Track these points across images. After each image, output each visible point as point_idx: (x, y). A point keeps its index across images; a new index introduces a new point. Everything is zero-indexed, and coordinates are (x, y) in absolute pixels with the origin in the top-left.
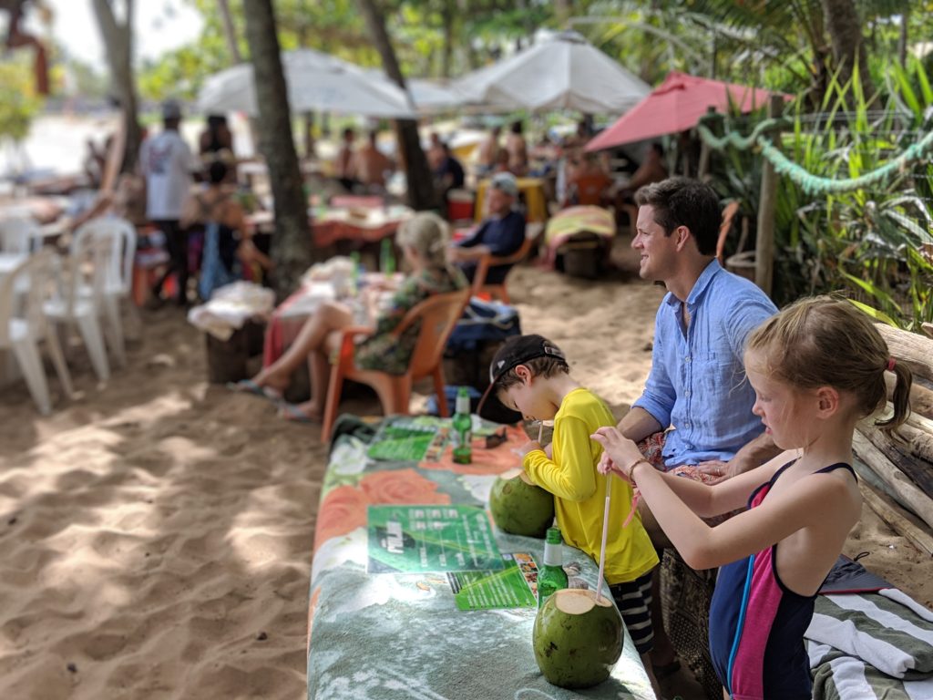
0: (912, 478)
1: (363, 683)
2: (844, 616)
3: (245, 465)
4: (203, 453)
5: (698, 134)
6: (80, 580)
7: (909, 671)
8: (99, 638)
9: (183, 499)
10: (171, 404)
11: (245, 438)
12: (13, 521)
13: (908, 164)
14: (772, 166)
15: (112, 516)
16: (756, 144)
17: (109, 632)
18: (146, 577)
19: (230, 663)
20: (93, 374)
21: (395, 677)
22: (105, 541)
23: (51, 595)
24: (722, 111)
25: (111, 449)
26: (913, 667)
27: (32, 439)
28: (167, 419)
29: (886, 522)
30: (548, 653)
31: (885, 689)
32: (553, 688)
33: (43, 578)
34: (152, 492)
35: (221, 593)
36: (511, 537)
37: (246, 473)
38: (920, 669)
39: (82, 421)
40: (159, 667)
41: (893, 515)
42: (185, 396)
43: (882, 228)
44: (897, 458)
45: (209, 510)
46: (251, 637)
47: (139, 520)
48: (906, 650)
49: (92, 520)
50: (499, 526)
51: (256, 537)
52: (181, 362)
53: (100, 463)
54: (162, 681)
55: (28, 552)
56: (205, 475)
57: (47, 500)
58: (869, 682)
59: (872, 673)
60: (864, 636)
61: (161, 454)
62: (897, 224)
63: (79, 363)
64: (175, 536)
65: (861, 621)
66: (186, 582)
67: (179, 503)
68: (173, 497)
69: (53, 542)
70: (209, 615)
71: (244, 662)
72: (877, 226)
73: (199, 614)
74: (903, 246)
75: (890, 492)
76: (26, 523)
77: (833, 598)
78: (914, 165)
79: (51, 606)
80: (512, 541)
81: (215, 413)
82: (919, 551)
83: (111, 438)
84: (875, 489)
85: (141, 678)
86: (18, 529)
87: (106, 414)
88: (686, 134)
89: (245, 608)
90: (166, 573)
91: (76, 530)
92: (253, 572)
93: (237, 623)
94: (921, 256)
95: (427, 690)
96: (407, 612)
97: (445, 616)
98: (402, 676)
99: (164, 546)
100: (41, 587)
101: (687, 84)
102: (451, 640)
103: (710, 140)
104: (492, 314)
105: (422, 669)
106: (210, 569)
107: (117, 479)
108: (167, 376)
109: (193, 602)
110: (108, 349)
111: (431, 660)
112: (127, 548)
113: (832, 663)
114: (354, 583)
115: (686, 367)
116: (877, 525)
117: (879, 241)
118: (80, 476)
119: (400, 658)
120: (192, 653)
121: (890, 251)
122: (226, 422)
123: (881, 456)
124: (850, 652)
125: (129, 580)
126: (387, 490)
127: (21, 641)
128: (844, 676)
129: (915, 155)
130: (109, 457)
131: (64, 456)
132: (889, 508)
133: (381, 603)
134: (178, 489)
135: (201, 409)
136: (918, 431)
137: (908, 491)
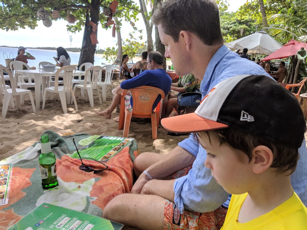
88: (293, 56)
101: (295, 43)
103: (300, 57)
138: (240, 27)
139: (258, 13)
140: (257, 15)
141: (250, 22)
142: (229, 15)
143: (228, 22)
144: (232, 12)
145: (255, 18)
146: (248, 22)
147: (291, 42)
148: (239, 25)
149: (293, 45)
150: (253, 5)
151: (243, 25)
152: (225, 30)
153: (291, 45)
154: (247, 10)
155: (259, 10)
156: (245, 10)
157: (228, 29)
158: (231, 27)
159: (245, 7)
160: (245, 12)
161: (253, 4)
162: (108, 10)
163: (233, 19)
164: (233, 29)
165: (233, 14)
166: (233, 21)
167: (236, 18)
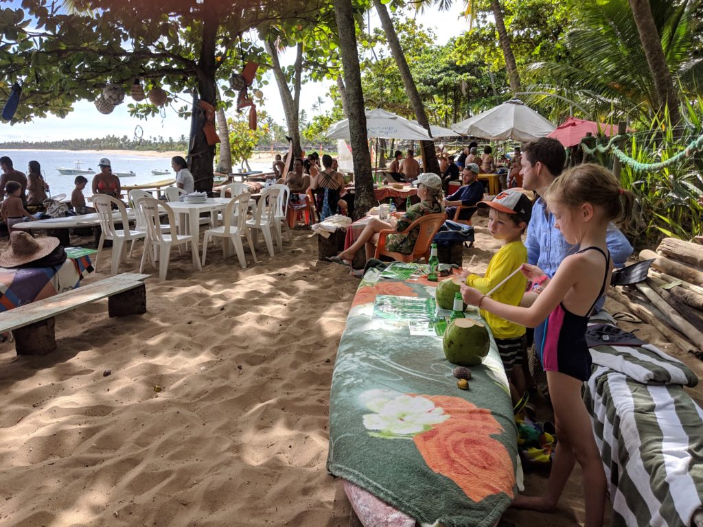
0: (680, 313)
1: (359, 356)
2: (618, 354)
3: (331, 293)
4: (312, 287)
5: (581, 147)
6: (248, 334)
7: (651, 380)
8: (254, 356)
9: (300, 304)
10: (300, 268)
11: (333, 282)
12: (222, 309)
13: (691, 152)
14: (618, 159)
15: (266, 310)
16: (610, 148)
17: (258, 354)
18: (279, 334)
19: (311, 370)
20: (268, 253)
21: (375, 355)
22: (262, 319)
23: (235, 338)
24: (594, 136)
25: (271, 284)
26: (652, 378)
27: (237, 278)
28: (298, 273)
29: (665, 336)
30: (449, 346)
31: (635, 388)
32: (451, 364)
33: (233, 332)
34: (286, 301)
35: (312, 343)
36: (445, 310)
37: (331, 296)
38: (657, 379)
39: (259, 272)
40: (279, 369)
41: (668, 332)
42: (307, 264)
43: (676, 189)
44: (673, 302)
45: (312, 309)
46: (322, 361)
47: (279, 312)
48: (649, 370)
49: (257, 311)
50: (440, 305)
51: (331, 321)
52: (308, 251)
53: (265, 289)
54: (279, 376)
55: (227, 321)
56: (312, 296)
57: (239, 301)
58: (628, 384)
59: (630, 380)
60: (628, 363)
61: (293, 287)
62: (686, 187)
63: (261, 250)
64: (294, 319)
65: (627, 356)
66: (297, 338)
67: (299, 306)
68: (296, 303)
69: (239, 318)
70: (305, 351)
71: (317, 370)
72: (674, 188)
73: (300, 350)
74: (687, 198)
75: (668, 322)
76: (227, 310)
77: (614, 347)
78: (695, 152)
79: (233, 342)
80: (445, 312)
81: (320, 272)
82: (681, 350)
83: (272, 279)
84: (662, 321)
85: (270, 373)
86: (224, 312)
87: (270, 270)
88: (575, 147)
89: (322, 350)
90: (287, 333)
91: (249, 314)
92: (328, 336)
93: (317, 356)
94: (697, 203)
95: (389, 360)
96: (386, 333)
97: (404, 336)
98: (378, 355)
99: (289, 323)
100: (231, 335)
101: (576, 123)
102: (405, 344)
103: (587, 150)
104: (460, 228)
105: (388, 353)
106: (308, 333)
107: (271, 295)
108: (301, 256)
109: (298, 345)
110: (275, 245)
111: (393, 350)
112: (271, 322)
113: (608, 375)
114: (364, 321)
115: (548, 235)
116: (659, 336)
117: (675, 196)
118: (256, 293)
119: (378, 348)
120: (295, 365)
121: (681, 201)
122: (325, 276)
123: (665, 302)
124: (619, 371)
125: (269, 335)
126: (387, 289)
127: (218, 356)
128: (613, 381)
129: (694, 146)
130: (270, 286)
131: (249, 285)
132: (667, 329)
133: (375, 329)
134: (298, 300)
135: (314, 270)
136: (687, 291)
137: (677, 319)
138: (458, 78)
139: (495, 50)
140: (492, 53)
141: (478, 66)
142: (434, 53)
143: (433, 68)
144: (439, 47)
145: (489, 61)
146: (475, 65)
147: (570, 122)
148: (456, 74)
149: (572, 127)
150: (484, 35)
151: (464, 74)
152: (429, 85)
153: (570, 127)
154: (473, 45)
155: (497, 44)
156: (468, 45)
157: (433, 82)
158: (440, 79)
159: (468, 38)
160: (469, 50)
161: (483, 33)
162: (240, 80)
163: (443, 62)
164: (446, 84)
165: (441, 51)
166: (443, 66)
167: (448, 59)
